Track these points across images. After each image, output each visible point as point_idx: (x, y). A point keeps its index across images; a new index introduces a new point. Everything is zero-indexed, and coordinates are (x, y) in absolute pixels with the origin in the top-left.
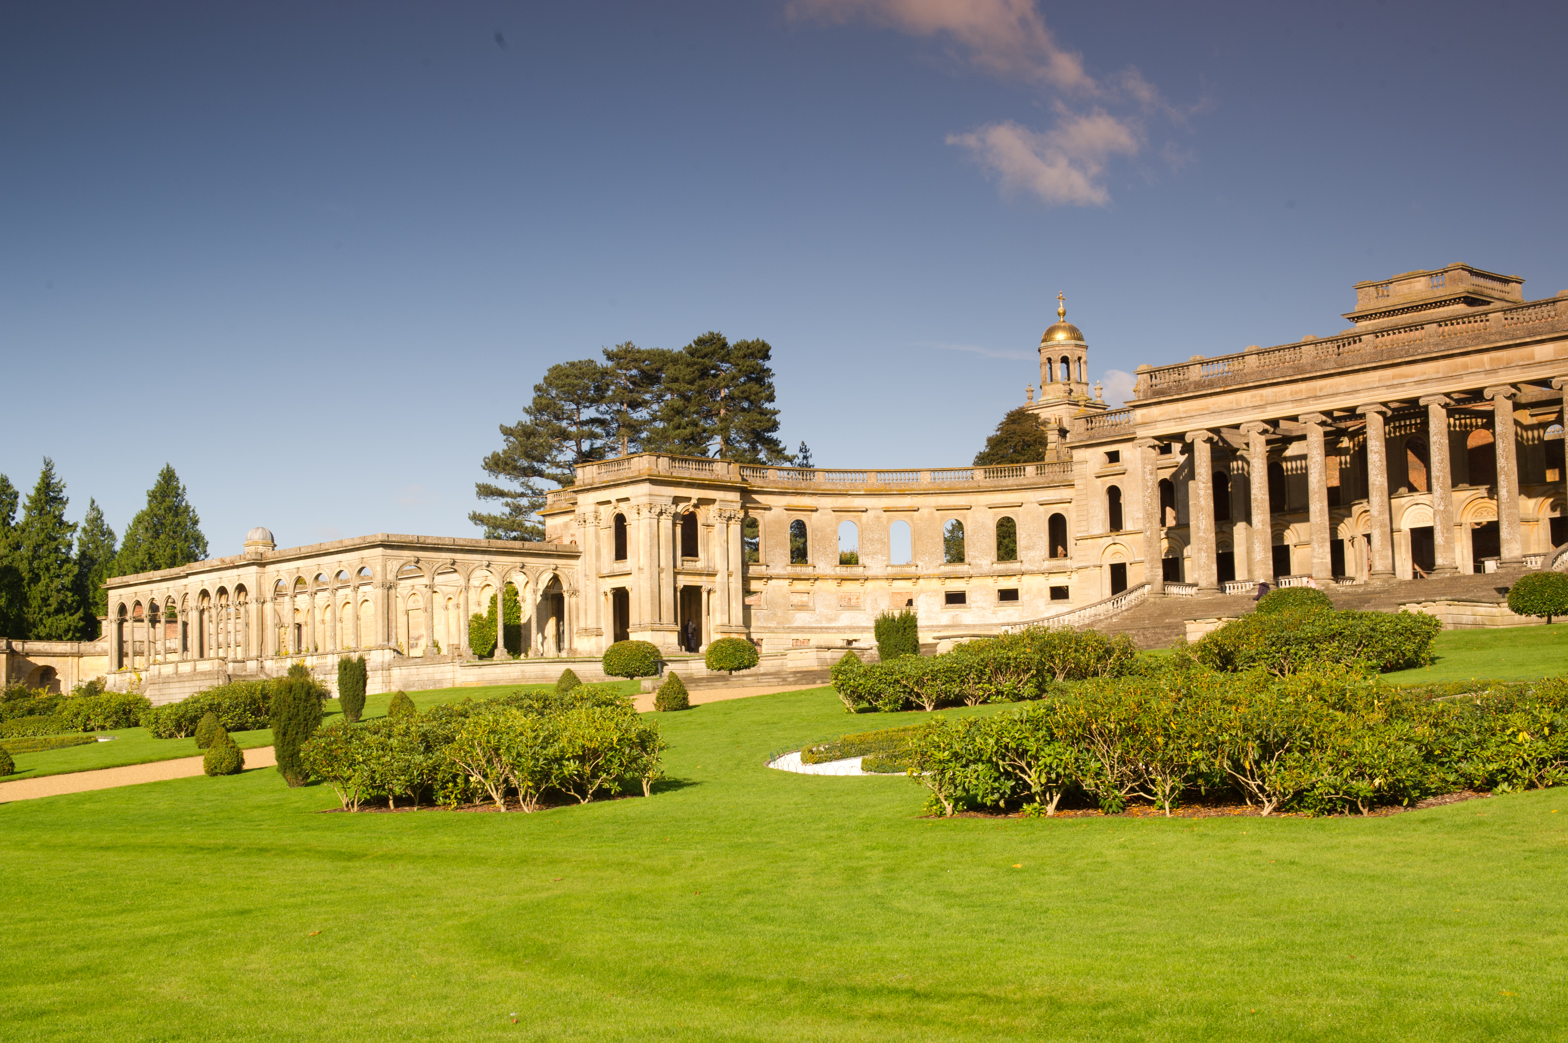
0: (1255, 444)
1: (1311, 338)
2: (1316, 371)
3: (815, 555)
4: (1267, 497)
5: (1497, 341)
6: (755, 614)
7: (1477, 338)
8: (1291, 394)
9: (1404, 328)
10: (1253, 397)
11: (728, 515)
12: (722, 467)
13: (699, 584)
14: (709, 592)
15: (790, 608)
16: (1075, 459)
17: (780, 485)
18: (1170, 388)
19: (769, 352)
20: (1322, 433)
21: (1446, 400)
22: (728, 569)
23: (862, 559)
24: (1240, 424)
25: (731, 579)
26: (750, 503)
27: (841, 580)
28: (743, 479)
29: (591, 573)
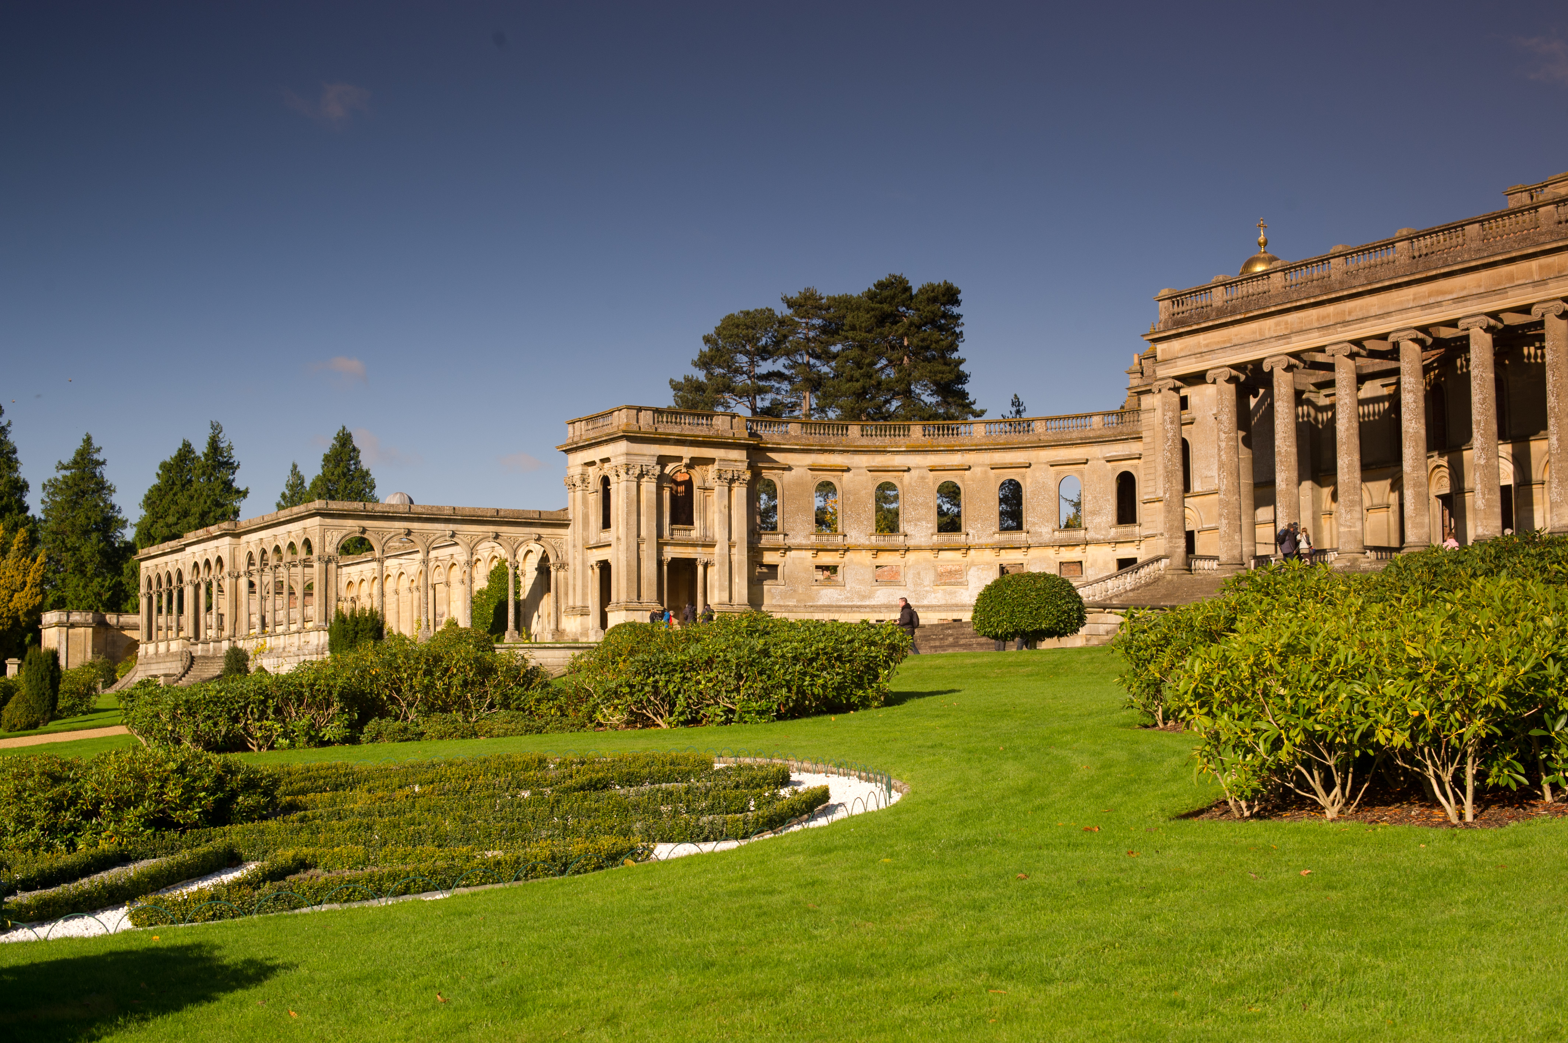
0: (1279, 384)
1: (1339, 248)
2: (1342, 290)
3: (846, 522)
4: (1294, 450)
5: (1544, 243)
6: (769, 591)
7: (1525, 239)
8: (1318, 320)
9: (1442, 231)
10: (1277, 324)
11: (729, 476)
12: (723, 421)
13: (693, 556)
14: (706, 566)
15: (814, 583)
16: (1143, 407)
17: (804, 441)
18: (1191, 316)
19: (960, 297)
20: (1353, 367)
21: (1492, 322)
22: (730, 538)
23: (903, 526)
24: (1264, 359)
25: (733, 551)
26: (763, 462)
27: (879, 550)
28: (753, 435)
29: (579, 543)
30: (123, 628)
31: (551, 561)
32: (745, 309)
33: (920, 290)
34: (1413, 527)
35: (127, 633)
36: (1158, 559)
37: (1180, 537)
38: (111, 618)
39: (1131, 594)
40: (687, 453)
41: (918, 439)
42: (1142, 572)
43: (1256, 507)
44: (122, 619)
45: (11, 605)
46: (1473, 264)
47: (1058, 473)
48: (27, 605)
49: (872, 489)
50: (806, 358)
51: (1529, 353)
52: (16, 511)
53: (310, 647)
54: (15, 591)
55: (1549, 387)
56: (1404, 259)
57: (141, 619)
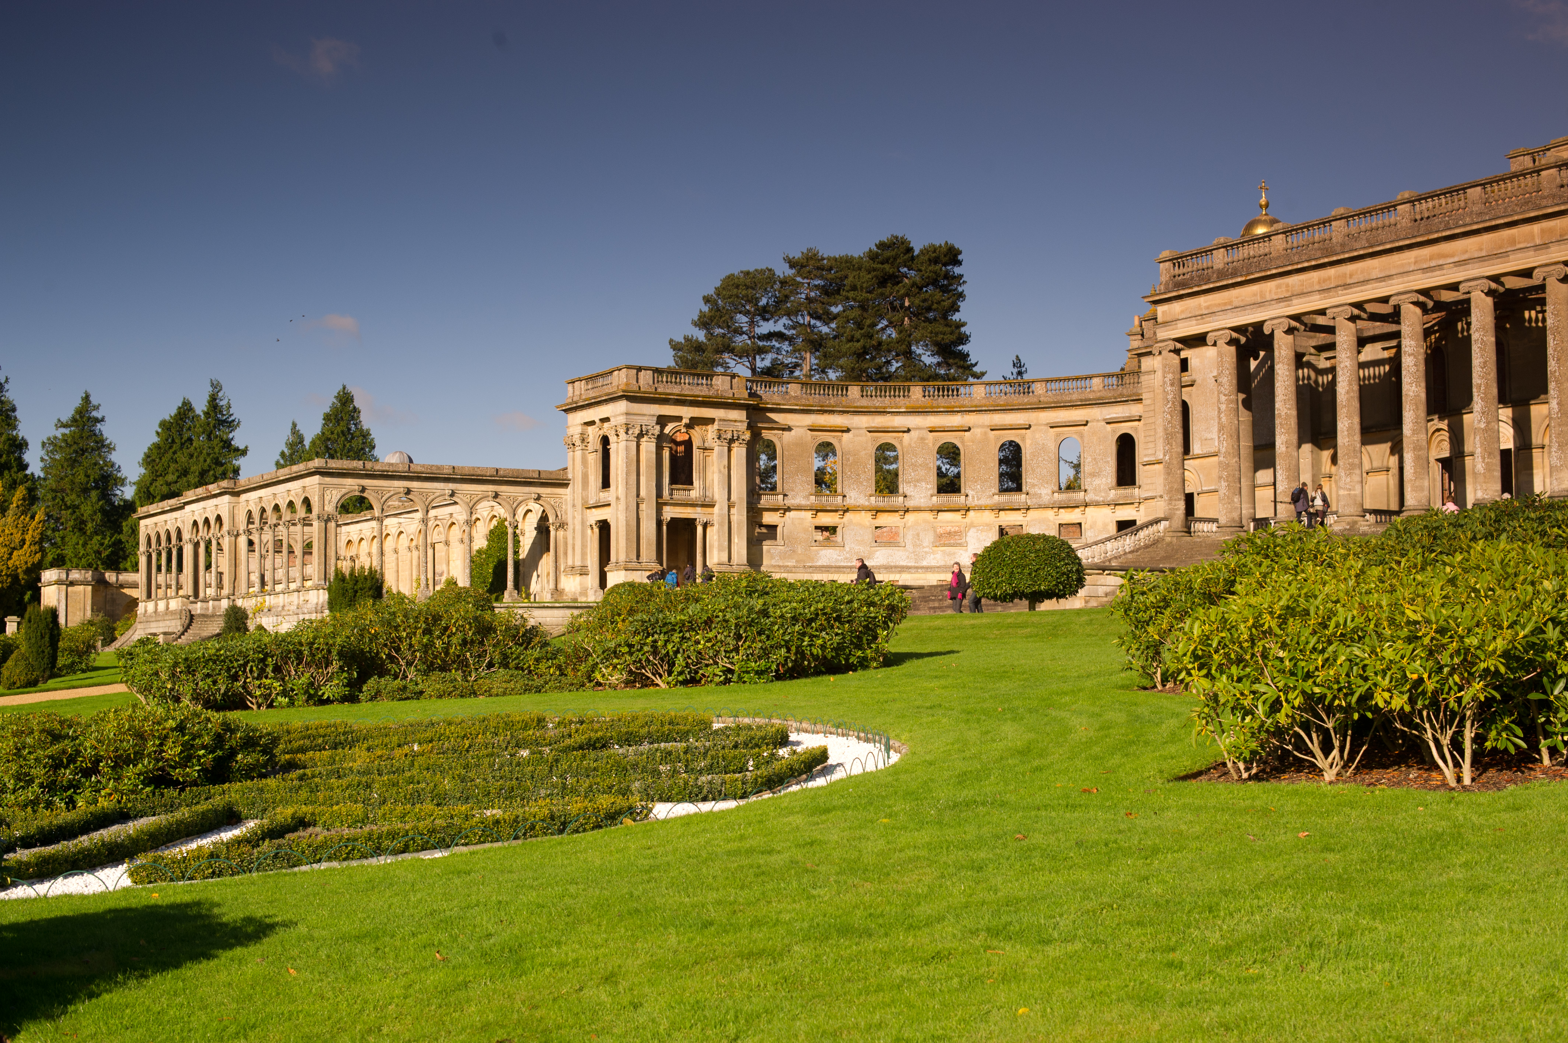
0: (1280, 346)
1: (1341, 211)
2: (1343, 252)
3: (845, 483)
4: (1294, 413)
5: (1546, 207)
6: (768, 551)
7: (1527, 203)
8: (1319, 282)
9: (1444, 194)
10: (1278, 287)
11: (729, 436)
12: (723, 381)
13: (692, 516)
14: (705, 526)
15: (814, 544)
16: (1143, 368)
17: (804, 402)
18: (1192, 278)
19: (960, 257)
20: (1354, 330)
21: (1494, 285)
22: (729, 499)
23: (903, 487)
24: (1264, 321)
25: (733, 511)
26: (762, 422)
27: (877, 511)
28: (753, 395)
29: (579, 503)
30: (122, 586)
31: (551, 521)
32: (745, 269)
33: (921, 251)
34: (1412, 490)
35: (126, 591)
36: (1157, 521)
37: (1179, 500)
38: (111, 576)
39: (1130, 556)
40: (687, 413)
41: (918, 400)
42: (1142, 534)
43: (1256, 470)
44: (121, 577)
45: (10, 563)
46: (1475, 227)
47: (1058, 435)
48: (26, 563)
49: (871, 450)
50: (807, 318)
51: (1530, 317)
52: (15, 469)
53: (309, 606)
54: (14, 549)
55: (1550, 351)
56: (1405, 222)
57: (140, 577)
